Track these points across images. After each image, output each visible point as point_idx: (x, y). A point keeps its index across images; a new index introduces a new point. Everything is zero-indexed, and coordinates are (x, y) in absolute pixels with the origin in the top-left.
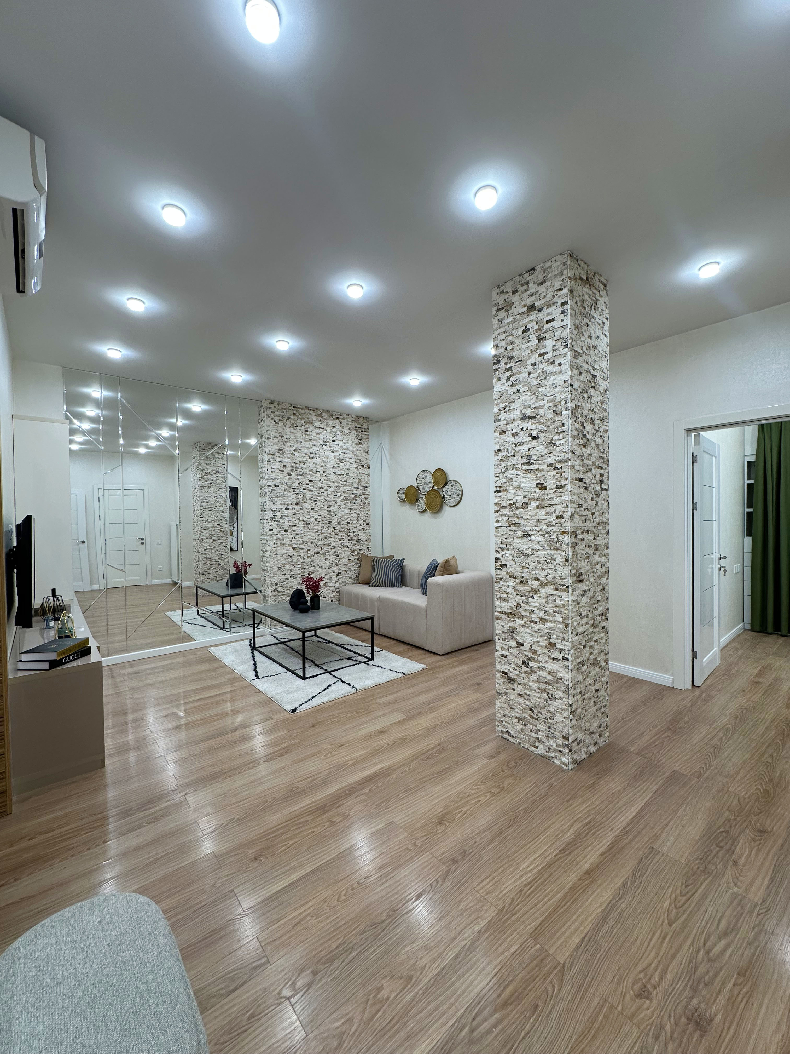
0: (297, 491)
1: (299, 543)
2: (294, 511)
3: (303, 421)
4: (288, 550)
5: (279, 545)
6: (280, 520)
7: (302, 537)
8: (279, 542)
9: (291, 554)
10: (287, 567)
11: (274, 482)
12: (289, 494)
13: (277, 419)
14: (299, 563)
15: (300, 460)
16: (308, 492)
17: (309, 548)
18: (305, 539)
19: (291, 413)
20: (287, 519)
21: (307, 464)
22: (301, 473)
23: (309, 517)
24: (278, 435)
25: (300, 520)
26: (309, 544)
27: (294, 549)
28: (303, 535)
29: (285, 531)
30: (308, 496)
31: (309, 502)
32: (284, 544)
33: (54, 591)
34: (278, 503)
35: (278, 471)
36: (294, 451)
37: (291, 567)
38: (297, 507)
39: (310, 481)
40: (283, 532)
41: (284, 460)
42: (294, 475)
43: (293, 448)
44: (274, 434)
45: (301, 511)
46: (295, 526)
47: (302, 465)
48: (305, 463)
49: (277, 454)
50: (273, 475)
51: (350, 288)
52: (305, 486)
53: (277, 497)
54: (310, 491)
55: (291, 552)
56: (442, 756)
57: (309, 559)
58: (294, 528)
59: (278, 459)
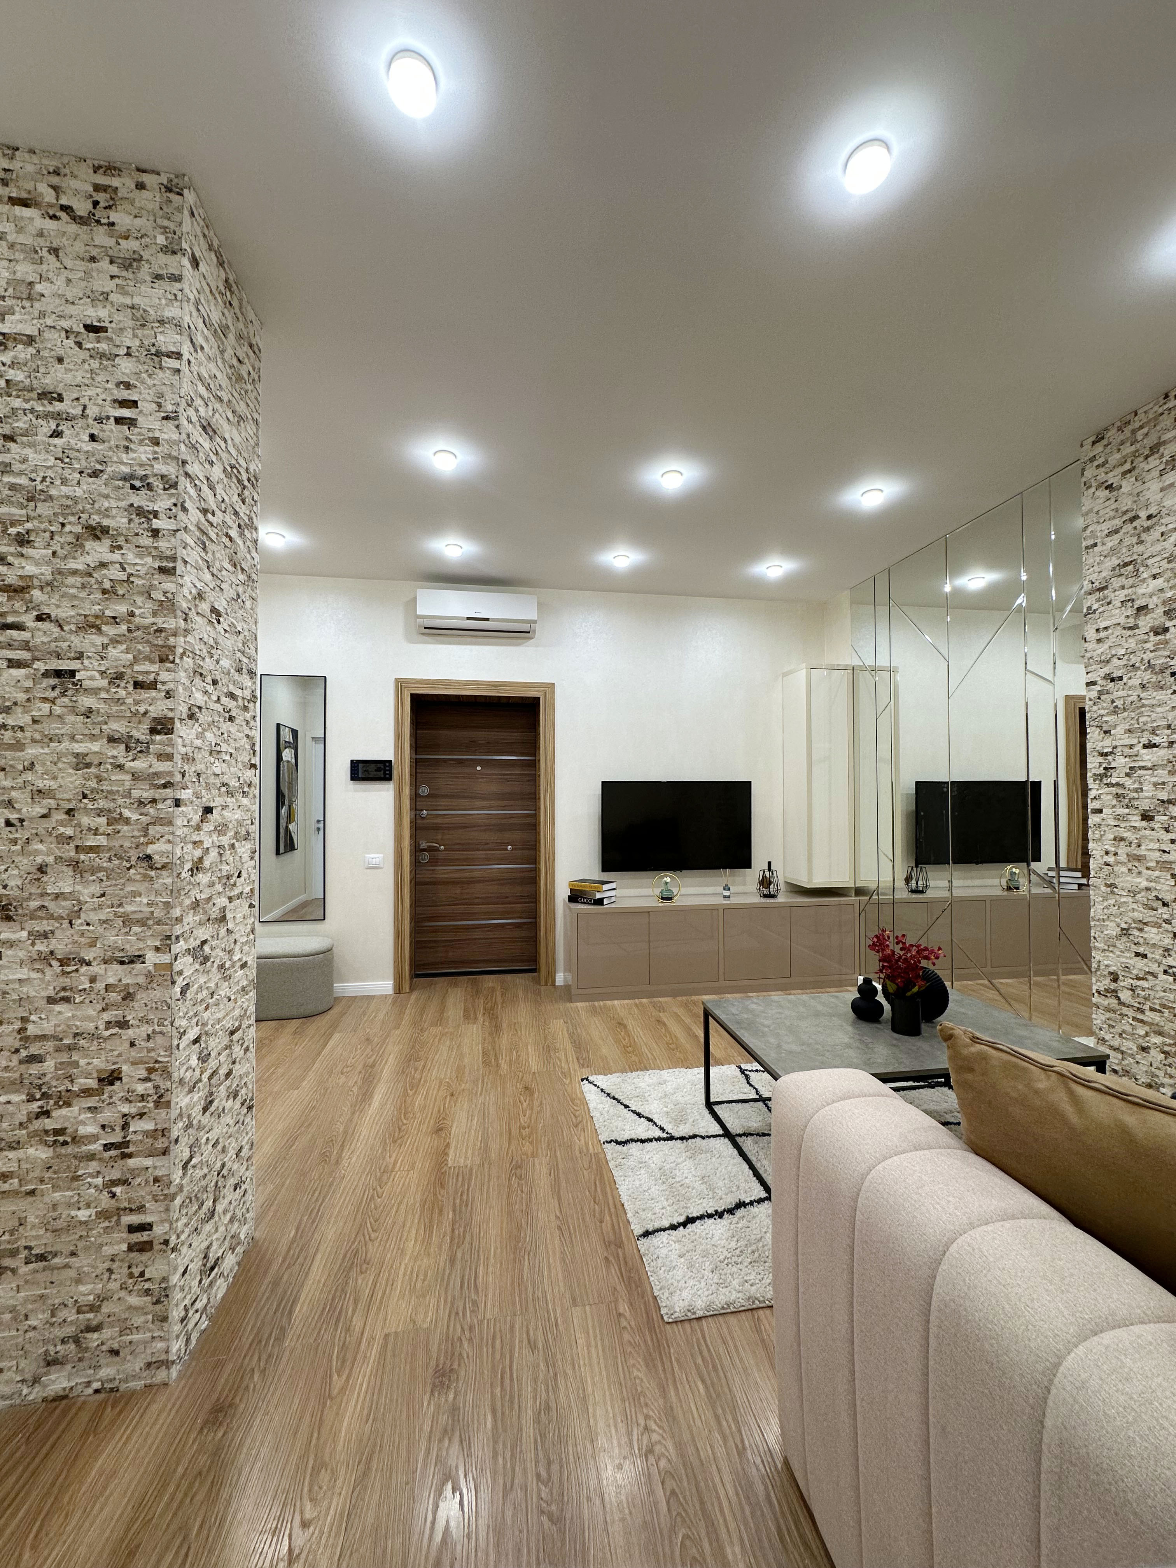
20: (1149, 778)
29: (1146, 817)
32: (1139, 858)
33: (769, 863)
40: (1136, 821)
50: (1102, 648)
59: (1122, 595)
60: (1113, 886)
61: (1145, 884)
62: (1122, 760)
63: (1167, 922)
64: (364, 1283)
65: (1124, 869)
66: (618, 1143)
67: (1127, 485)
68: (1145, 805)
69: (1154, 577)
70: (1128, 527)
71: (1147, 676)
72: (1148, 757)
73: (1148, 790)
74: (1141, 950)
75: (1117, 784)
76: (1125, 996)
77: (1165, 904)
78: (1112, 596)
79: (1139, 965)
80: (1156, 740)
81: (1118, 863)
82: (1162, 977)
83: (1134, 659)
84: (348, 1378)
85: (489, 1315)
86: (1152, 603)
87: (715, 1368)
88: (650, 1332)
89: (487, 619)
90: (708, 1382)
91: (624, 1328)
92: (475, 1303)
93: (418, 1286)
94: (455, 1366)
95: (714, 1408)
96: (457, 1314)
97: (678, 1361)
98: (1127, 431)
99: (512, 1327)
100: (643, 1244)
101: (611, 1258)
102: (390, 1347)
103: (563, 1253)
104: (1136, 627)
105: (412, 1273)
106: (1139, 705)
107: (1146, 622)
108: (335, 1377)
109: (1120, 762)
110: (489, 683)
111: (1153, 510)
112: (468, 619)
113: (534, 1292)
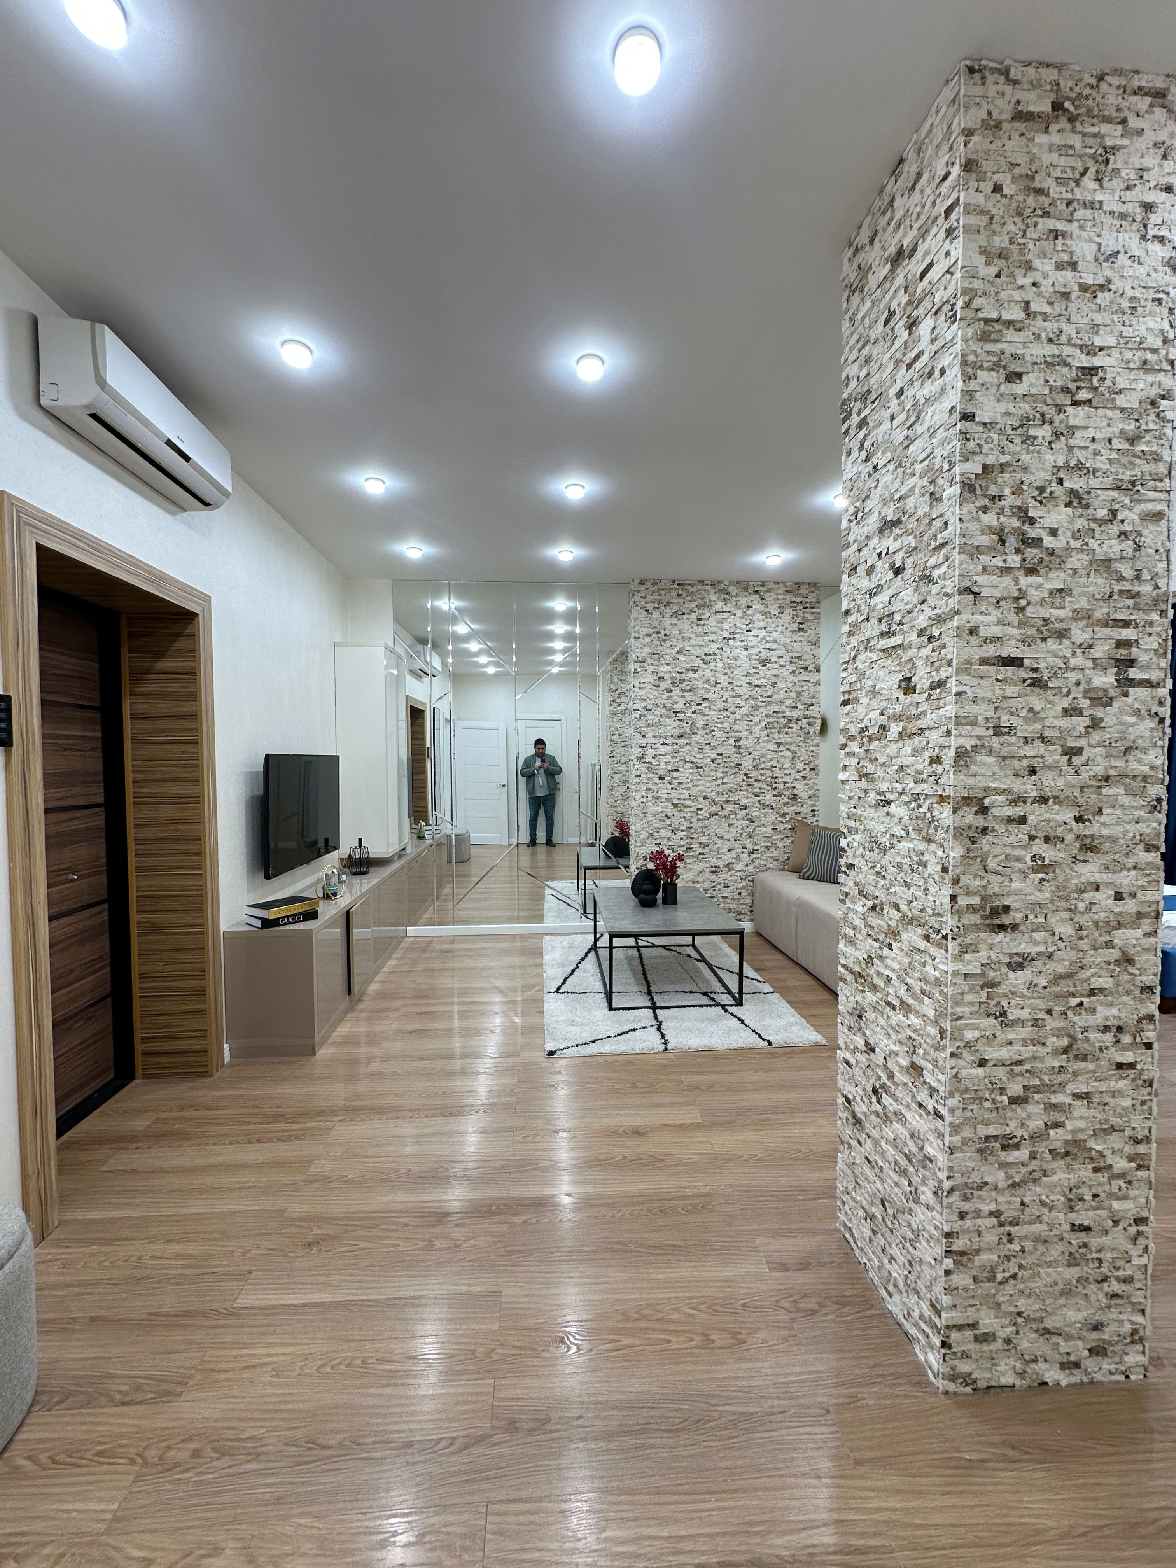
0: (681, 716)
1: (682, 797)
2: (675, 747)
3: (693, 605)
4: (665, 807)
5: (650, 798)
6: (653, 761)
7: (688, 789)
8: (650, 795)
9: (670, 815)
10: (663, 833)
11: (644, 704)
12: (668, 721)
13: (649, 607)
14: (682, 828)
15: (688, 666)
16: (700, 717)
17: (700, 806)
18: (694, 792)
19: (674, 594)
20: (663, 759)
21: (700, 672)
22: (688, 688)
23: (700, 756)
24: (651, 631)
25: (685, 762)
26: (701, 799)
27: (675, 806)
28: (690, 785)
29: (661, 778)
30: (700, 723)
31: (702, 732)
32: (658, 798)
33: (360, 840)
34: (649, 735)
35: (650, 686)
36: (678, 653)
37: (670, 834)
38: (681, 741)
39: (704, 699)
40: (656, 780)
41: (661, 669)
42: (676, 692)
43: (676, 650)
44: (645, 631)
45: (688, 747)
46: (677, 770)
47: (691, 674)
48: (695, 671)
49: (649, 661)
50: (642, 693)
51: (582, 362)
52: (695, 707)
53: (648, 726)
54: (704, 715)
55: (670, 810)
56: (691, 1218)
57: (700, 824)
58: (675, 774)
59: (652, 668)
60: (646, 813)
61: (660, 810)
63: (670, 826)
65: (651, 804)
67: (656, 614)
68: (661, 772)
69: (667, 664)
70: (655, 635)
71: (663, 711)
72: (663, 749)
73: (663, 765)
74: (658, 841)
75: (649, 762)
77: (669, 818)
78: (647, 667)
80: (667, 742)
81: (648, 801)
83: (658, 702)
86: (666, 676)
89: (187, 458)
98: (656, 587)
104: (658, 686)
106: (659, 724)
107: (663, 685)
109: (650, 751)
111: (667, 632)
112: (169, 443)
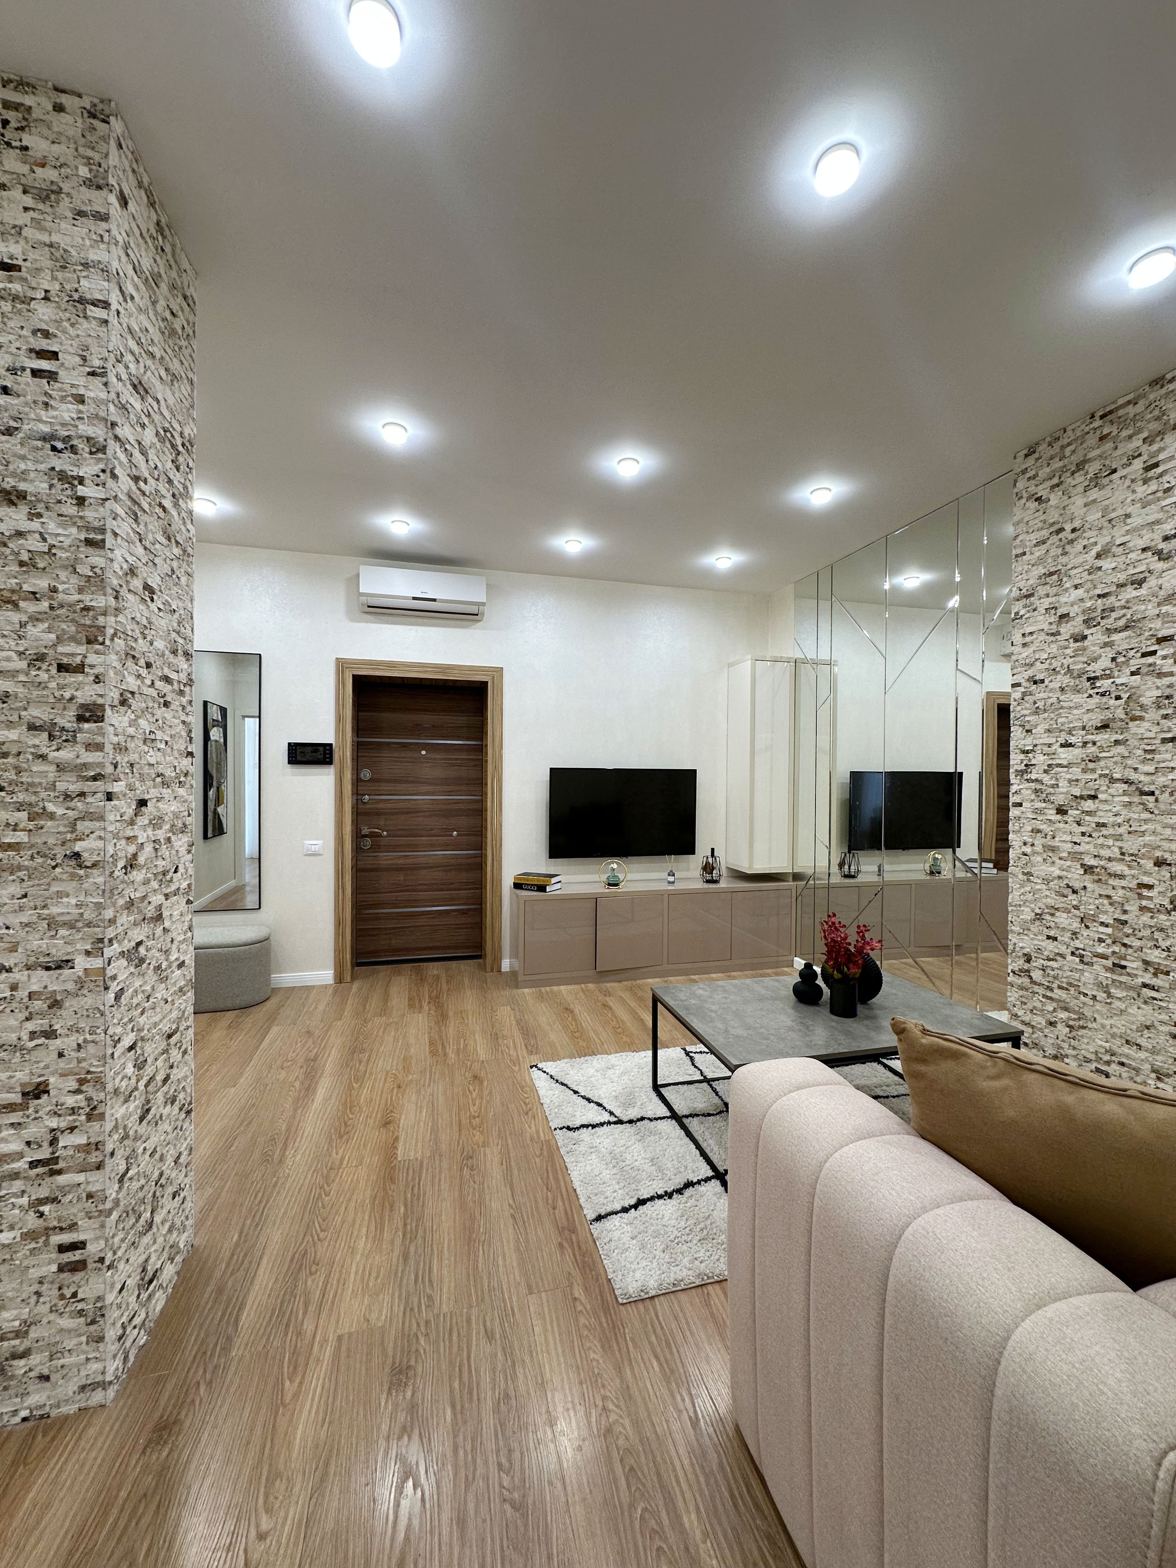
0: (1104, 684)
1: (1105, 853)
2: (1091, 749)
4: (1068, 869)
5: (1039, 848)
6: (1046, 779)
8: (1039, 841)
9: (1077, 885)
11: (1030, 673)
12: (1078, 699)
13: (1042, 492)
23: (1150, 768)
25: (1113, 781)
27: (1088, 870)
29: (1061, 811)
30: (1149, 695)
31: (1153, 715)
32: (1053, 849)
33: (713, 850)
35: (1043, 637)
38: (1103, 738)
39: (1161, 640)
40: (1051, 814)
41: (1063, 599)
44: (1034, 537)
45: (1120, 749)
46: (1094, 797)
59: (1046, 603)
60: (1029, 874)
61: (1057, 872)
62: (1041, 758)
63: (1076, 908)
64: (314, 1284)
65: (1040, 859)
66: (569, 1128)
67: (1055, 499)
68: (1060, 800)
69: (1076, 587)
70: (1055, 539)
71: (1066, 680)
72: (1065, 756)
73: (1063, 785)
74: (1052, 933)
75: (1037, 780)
76: (1037, 975)
77: (1075, 892)
78: (1037, 603)
79: (1050, 947)
80: (1072, 740)
81: (1034, 853)
82: (1069, 958)
83: (1055, 664)
84: (301, 1383)
85: (445, 1308)
86: (1074, 611)
87: (668, 1344)
88: (605, 1314)
89: (434, 600)
90: (662, 1359)
91: (580, 1312)
92: (430, 1297)
93: (371, 1285)
94: (412, 1363)
95: (668, 1383)
96: (412, 1309)
97: (632, 1340)
98: (1057, 446)
99: (469, 1321)
100: (596, 1228)
101: (565, 1244)
102: (344, 1348)
103: (517, 1241)
104: (1058, 633)
105: (364, 1271)
106: (1057, 707)
107: (1067, 630)
108: (287, 1383)
109: (1039, 759)
110: (436, 666)
111: (1077, 524)
112: (414, 598)
113: (489, 1283)
